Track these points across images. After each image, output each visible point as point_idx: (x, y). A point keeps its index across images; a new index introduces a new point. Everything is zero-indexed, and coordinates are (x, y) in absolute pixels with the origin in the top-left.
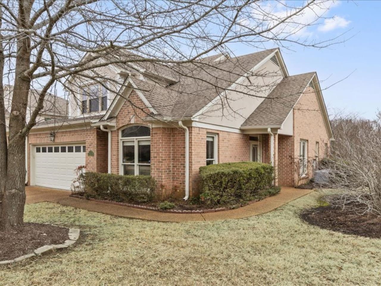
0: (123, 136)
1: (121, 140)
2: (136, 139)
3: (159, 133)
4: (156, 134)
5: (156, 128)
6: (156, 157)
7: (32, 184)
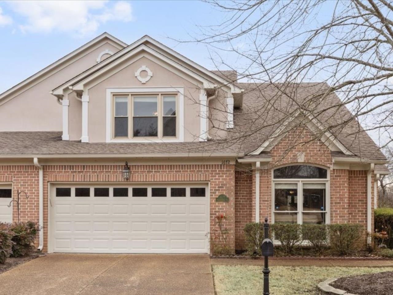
0: (276, 177)
1: (274, 181)
2: (302, 181)
3: (343, 176)
4: (340, 176)
5: (339, 170)
6: (339, 203)
7: (51, 250)
